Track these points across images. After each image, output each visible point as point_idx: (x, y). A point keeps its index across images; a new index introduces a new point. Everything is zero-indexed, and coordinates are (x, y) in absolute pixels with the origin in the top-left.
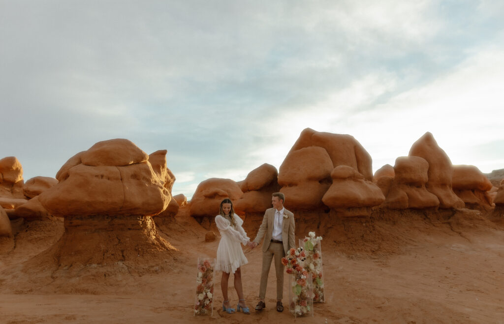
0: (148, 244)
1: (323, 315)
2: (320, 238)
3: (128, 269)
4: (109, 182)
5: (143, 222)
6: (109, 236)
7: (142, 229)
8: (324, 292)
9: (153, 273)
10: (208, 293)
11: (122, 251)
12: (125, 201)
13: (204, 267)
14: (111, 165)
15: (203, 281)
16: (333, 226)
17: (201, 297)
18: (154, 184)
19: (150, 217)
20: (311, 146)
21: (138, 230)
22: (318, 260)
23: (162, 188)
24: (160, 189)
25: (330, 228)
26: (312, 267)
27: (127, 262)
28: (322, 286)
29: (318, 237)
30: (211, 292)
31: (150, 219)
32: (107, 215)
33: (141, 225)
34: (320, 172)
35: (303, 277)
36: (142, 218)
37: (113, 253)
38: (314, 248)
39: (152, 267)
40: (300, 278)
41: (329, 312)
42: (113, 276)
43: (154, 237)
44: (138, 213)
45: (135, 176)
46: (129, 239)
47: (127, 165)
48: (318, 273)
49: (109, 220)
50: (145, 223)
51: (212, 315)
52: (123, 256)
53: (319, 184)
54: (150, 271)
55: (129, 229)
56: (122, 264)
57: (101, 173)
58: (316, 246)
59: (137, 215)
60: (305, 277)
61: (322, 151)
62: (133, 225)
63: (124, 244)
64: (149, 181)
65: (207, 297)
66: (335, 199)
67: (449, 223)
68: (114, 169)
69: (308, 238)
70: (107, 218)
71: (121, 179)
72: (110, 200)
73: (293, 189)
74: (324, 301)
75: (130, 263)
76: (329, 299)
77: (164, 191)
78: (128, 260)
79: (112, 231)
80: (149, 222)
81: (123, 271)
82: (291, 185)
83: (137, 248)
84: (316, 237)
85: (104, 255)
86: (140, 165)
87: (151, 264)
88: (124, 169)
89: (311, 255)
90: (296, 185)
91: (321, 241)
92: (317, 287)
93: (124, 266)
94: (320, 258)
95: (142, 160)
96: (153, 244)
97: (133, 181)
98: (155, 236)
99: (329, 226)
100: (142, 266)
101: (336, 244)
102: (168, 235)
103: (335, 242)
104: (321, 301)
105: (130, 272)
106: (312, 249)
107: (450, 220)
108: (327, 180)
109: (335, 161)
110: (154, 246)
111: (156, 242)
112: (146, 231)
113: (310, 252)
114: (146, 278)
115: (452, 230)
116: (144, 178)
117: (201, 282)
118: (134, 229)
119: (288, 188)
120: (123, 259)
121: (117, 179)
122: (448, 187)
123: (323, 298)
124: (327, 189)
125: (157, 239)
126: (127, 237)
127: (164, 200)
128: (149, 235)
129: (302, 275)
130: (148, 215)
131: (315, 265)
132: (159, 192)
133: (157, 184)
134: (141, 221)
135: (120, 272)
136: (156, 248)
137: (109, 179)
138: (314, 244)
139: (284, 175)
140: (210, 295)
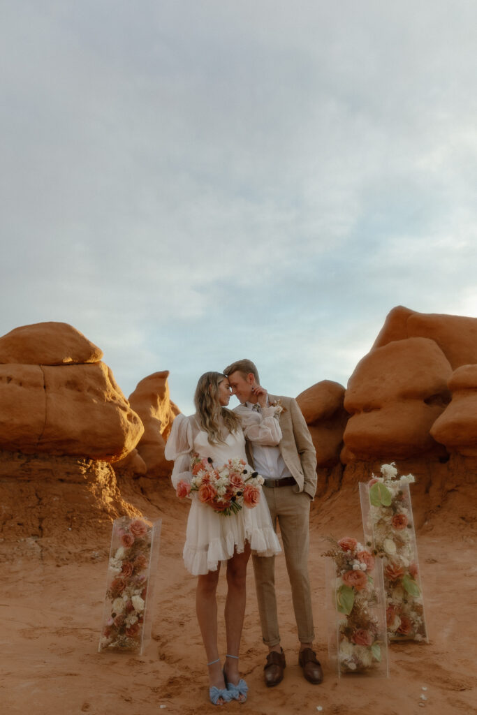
0: (92, 510)
1: (418, 676)
2: (409, 479)
3: (41, 552)
4: (20, 389)
5: (88, 470)
6: (22, 491)
7: (85, 482)
8: (424, 614)
9: (86, 561)
10: (134, 598)
11: (41, 520)
12: (46, 425)
13: (131, 534)
14: (31, 362)
15: (124, 568)
17: (118, 606)
18: (111, 402)
19: (105, 464)
20: (407, 338)
21: (79, 483)
22: (407, 531)
23: (124, 409)
24: (121, 411)
26: (390, 547)
27: (44, 539)
28: (420, 600)
29: (403, 477)
30: (143, 595)
31: (108, 467)
32: (19, 451)
33: (85, 474)
34: (425, 382)
35: (357, 565)
36: (87, 462)
37: (23, 521)
38: (393, 500)
39: (89, 550)
40: (350, 568)
41: (437, 667)
42: (7, 563)
43: (110, 500)
44: (76, 451)
45: (73, 384)
46: (58, 499)
47: (60, 364)
48: (407, 563)
49: (23, 461)
50: (94, 471)
51: (141, 653)
52: (40, 528)
53: (424, 405)
54: (81, 557)
55: (62, 481)
56: (33, 542)
57: (9, 374)
58: (400, 496)
59: (81, 456)
60: (364, 566)
61: (429, 345)
62: (68, 473)
63: (48, 506)
64: (100, 395)
65: (133, 609)
66: (457, 426)
68: (35, 369)
69: (381, 480)
70: (19, 457)
71: (45, 387)
72: (17, 421)
73: (373, 417)
74: (427, 640)
75: (49, 541)
76: (440, 634)
77: (130, 416)
78: (47, 536)
79: (29, 481)
80: (103, 471)
81: (29, 554)
82: (368, 408)
83: (69, 516)
84: (398, 477)
85: (4, 524)
86: (86, 368)
87: (89, 545)
88: (53, 371)
89: (388, 519)
90: (378, 408)
91: (411, 485)
92: (405, 601)
93: (36, 545)
94: (409, 526)
95: (89, 358)
96: (105, 511)
97: (69, 393)
98: (113, 497)
100: (71, 548)
101: (464, 522)
102: (159, 509)
103: (463, 518)
104: (419, 637)
105: (42, 558)
106: (389, 504)
108: (439, 397)
109: (455, 361)
110: (104, 515)
111: (110, 508)
112: (94, 487)
113: (384, 510)
114: (70, 570)
116: (91, 389)
117: (118, 570)
118: (70, 482)
119: (363, 415)
120: (40, 533)
121: (36, 385)
123: (422, 630)
124: (440, 413)
125: (116, 504)
126: (55, 495)
127: (127, 431)
128: (100, 495)
129: (357, 562)
130: (102, 458)
131: (400, 544)
132: (118, 417)
133: (115, 402)
134: (85, 467)
135: (23, 555)
136: (107, 518)
137: (21, 384)
138: (392, 491)
139: (355, 392)
140: (138, 601)
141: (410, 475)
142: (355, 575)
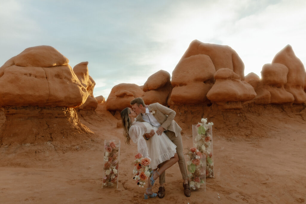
0: (71, 129)
1: (214, 190)
2: (211, 124)
3: (55, 147)
4: (36, 79)
5: (67, 112)
6: (40, 122)
7: (66, 117)
8: (214, 169)
9: (74, 150)
10: (114, 170)
11: (51, 134)
12: (50, 95)
13: (110, 147)
14: (38, 66)
15: (109, 159)
16: (214, 116)
17: (108, 172)
18: (74, 83)
19: (73, 109)
20: (198, 54)
21: (63, 118)
22: (209, 142)
23: (80, 86)
24: (79, 87)
25: (212, 117)
26: (204, 148)
27: (54, 142)
28: (212, 164)
29: (209, 123)
30: (117, 168)
31: (73, 110)
32: (37, 106)
33: (66, 114)
34: (205, 75)
35: (197, 157)
36: (66, 109)
37: (43, 135)
38: (206, 132)
39: (74, 146)
40: (195, 158)
41: (220, 186)
42: (42, 153)
43: (76, 124)
44: (62, 105)
45: (58, 76)
46: (56, 125)
47: (51, 66)
48: (209, 153)
49: (40, 110)
50: (69, 113)
51: (117, 188)
52: (51, 137)
53: (204, 83)
54: (72, 149)
55: (56, 117)
56: (50, 144)
57: (30, 72)
58: (208, 130)
59: (63, 107)
60: (199, 157)
61: (207, 58)
62: (59, 114)
63: (53, 129)
64: (69, 80)
65: (113, 173)
66: (218, 94)
67: (301, 115)
68: (41, 69)
69: (201, 124)
70: (38, 108)
71: (46, 78)
72: (37, 94)
73: (183, 88)
74: (214, 177)
75: (56, 143)
76: (217, 174)
77: (83, 89)
78: (55, 141)
79: (42, 118)
80: (72, 112)
81: (50, 149)
82: (181, 85)
83: (62, 132)
84: (207, 123)
85: (36, 137)
86: (62, 68)
87: (73, 144)
88: (49, 70)
89: (204, 139)
90: (185, 85)
91: (212, 126)
92: (208, 165)
93: (52, 145)
94: (211, 141)
95: (63, 63)
96: (76, 129)
97: (57, 80)
98: (77, 123)
99: (211, 116)
100: (66, 145)
101: (216, 129)
102: (90, 123)
103: (216, 128)
104: (211, 176)
105: (56, 150)
106: (204, 133)
107: (301, 113)
108: (210, 81)
109: (217, 65)
110: (76, 130)
111: (77, 127)
112: (70, 119)
113: (202, 135)
114: (69, 154)
115: (303, 120)
116: (66, 78)
117: (107, 160)
118: (60, 118)
119: (179, 87)
120: (51, 140)
121: (43, 77)
122: (301, 87)
123: (212, 174)
124: (210, 88)
125: (79, 125)
126: (55, 123)
127: (83, 95)
128: (72, 122)
129: (197, 156)
130: (71, 107)
131: (206, 146)
132: (78, 90)
133: (76, 83)
134: (65, 111)
135: (48, 150)
136: (77, 132)
137: (36, 77)
138: (206, 129)
139: (176, 78)
140: (115, 171)
141: (212, 123)
142: (196, 160)
